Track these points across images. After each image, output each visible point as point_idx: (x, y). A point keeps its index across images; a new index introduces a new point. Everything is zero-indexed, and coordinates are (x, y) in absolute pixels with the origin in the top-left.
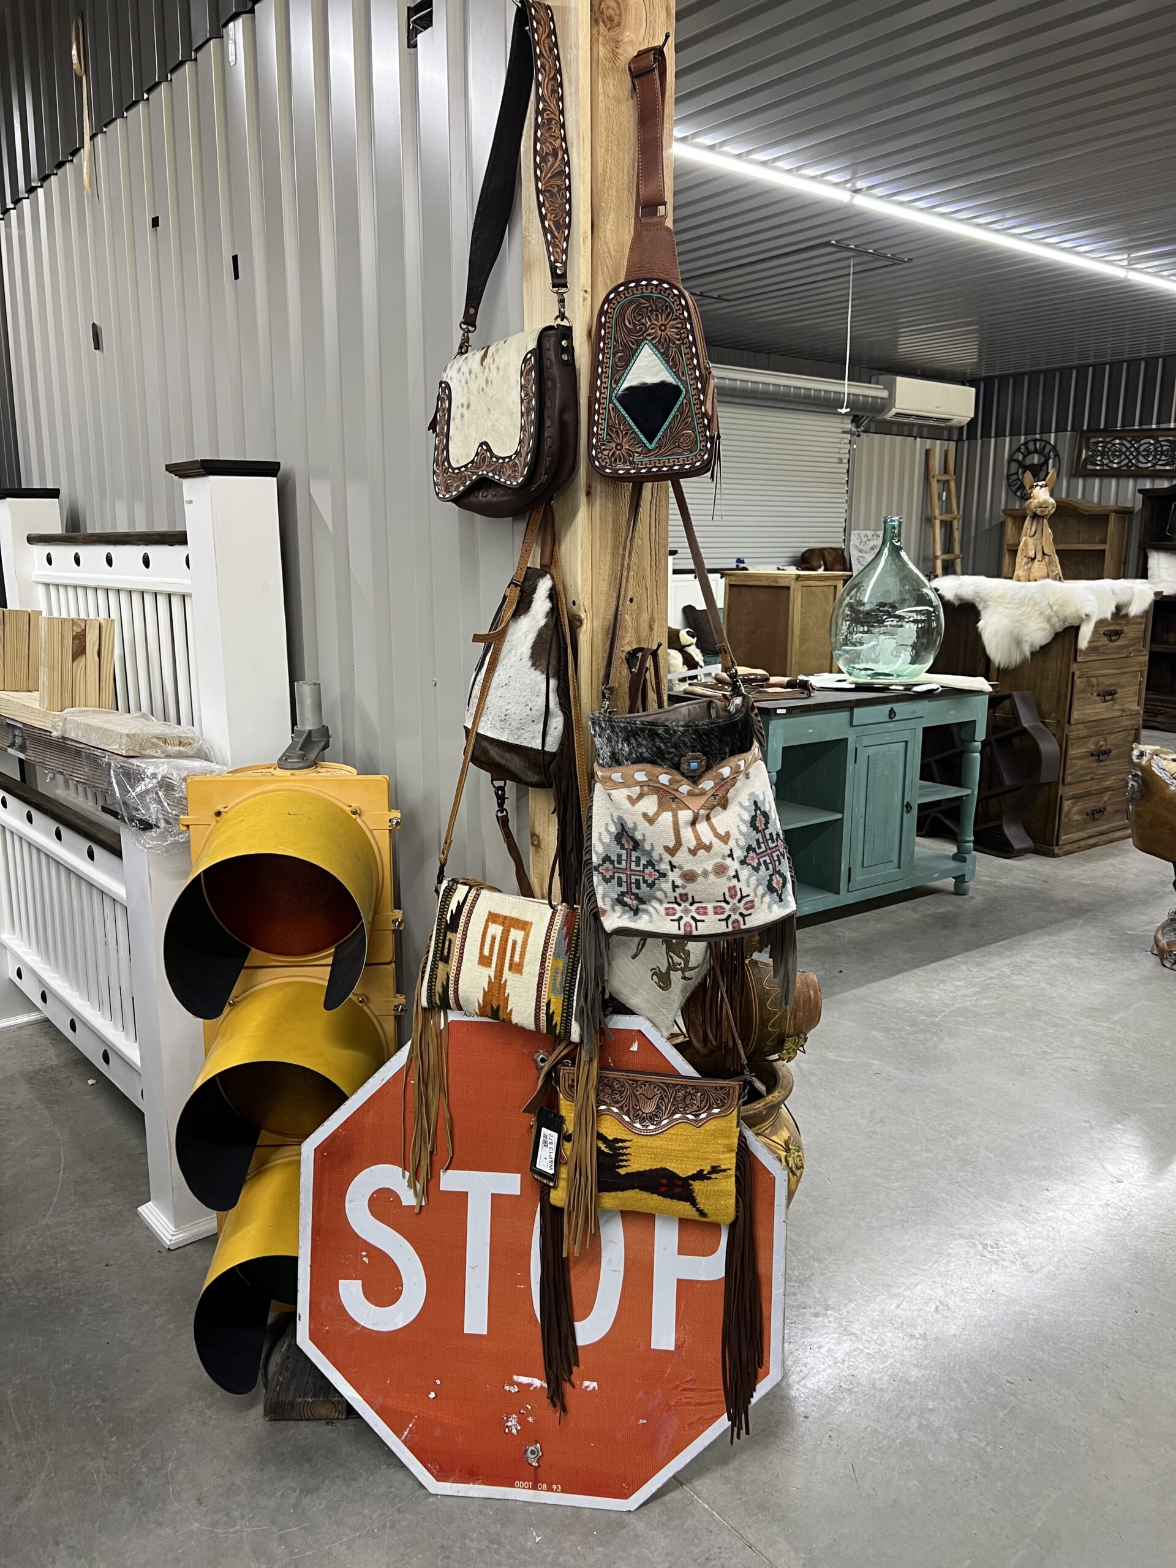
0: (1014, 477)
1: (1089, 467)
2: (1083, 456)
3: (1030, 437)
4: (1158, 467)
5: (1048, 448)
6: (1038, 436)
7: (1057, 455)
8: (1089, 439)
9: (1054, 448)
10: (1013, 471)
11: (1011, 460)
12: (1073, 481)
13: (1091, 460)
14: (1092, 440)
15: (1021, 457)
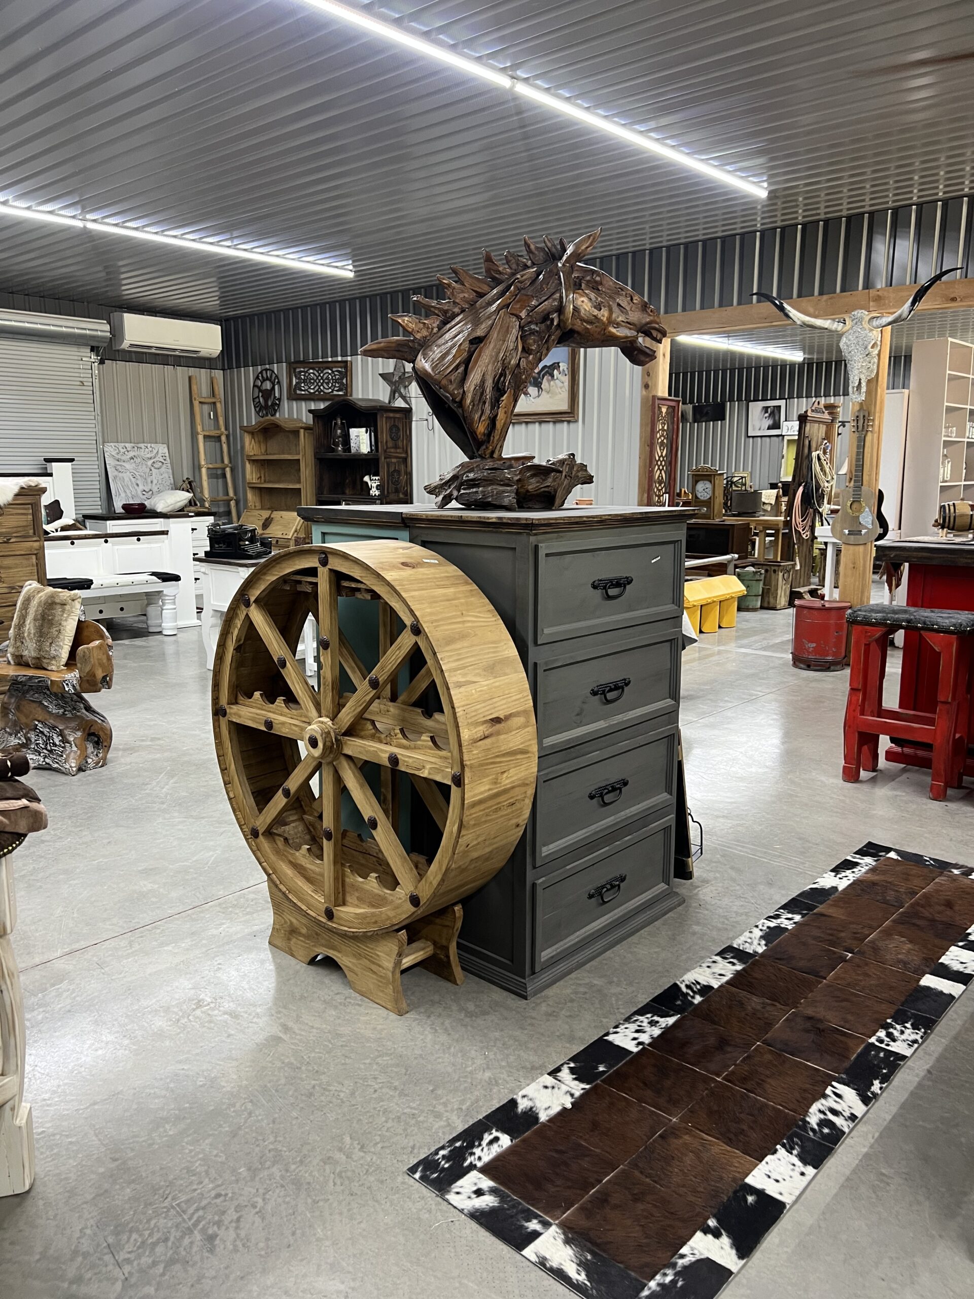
0: (257, 400)
1: (298, 392)
2: (294, 383)
3: (264, 367)
4: (335, 393)
5: (274, 376)
6: (267, 366)
7: (279, 383)
8: (295, 369)
9: (277, 377)
10: (256, 395)
11: (254, 386)
12: (290, 402)
13: (298, 386)
14: (298, 370)
15: (260, 384)
